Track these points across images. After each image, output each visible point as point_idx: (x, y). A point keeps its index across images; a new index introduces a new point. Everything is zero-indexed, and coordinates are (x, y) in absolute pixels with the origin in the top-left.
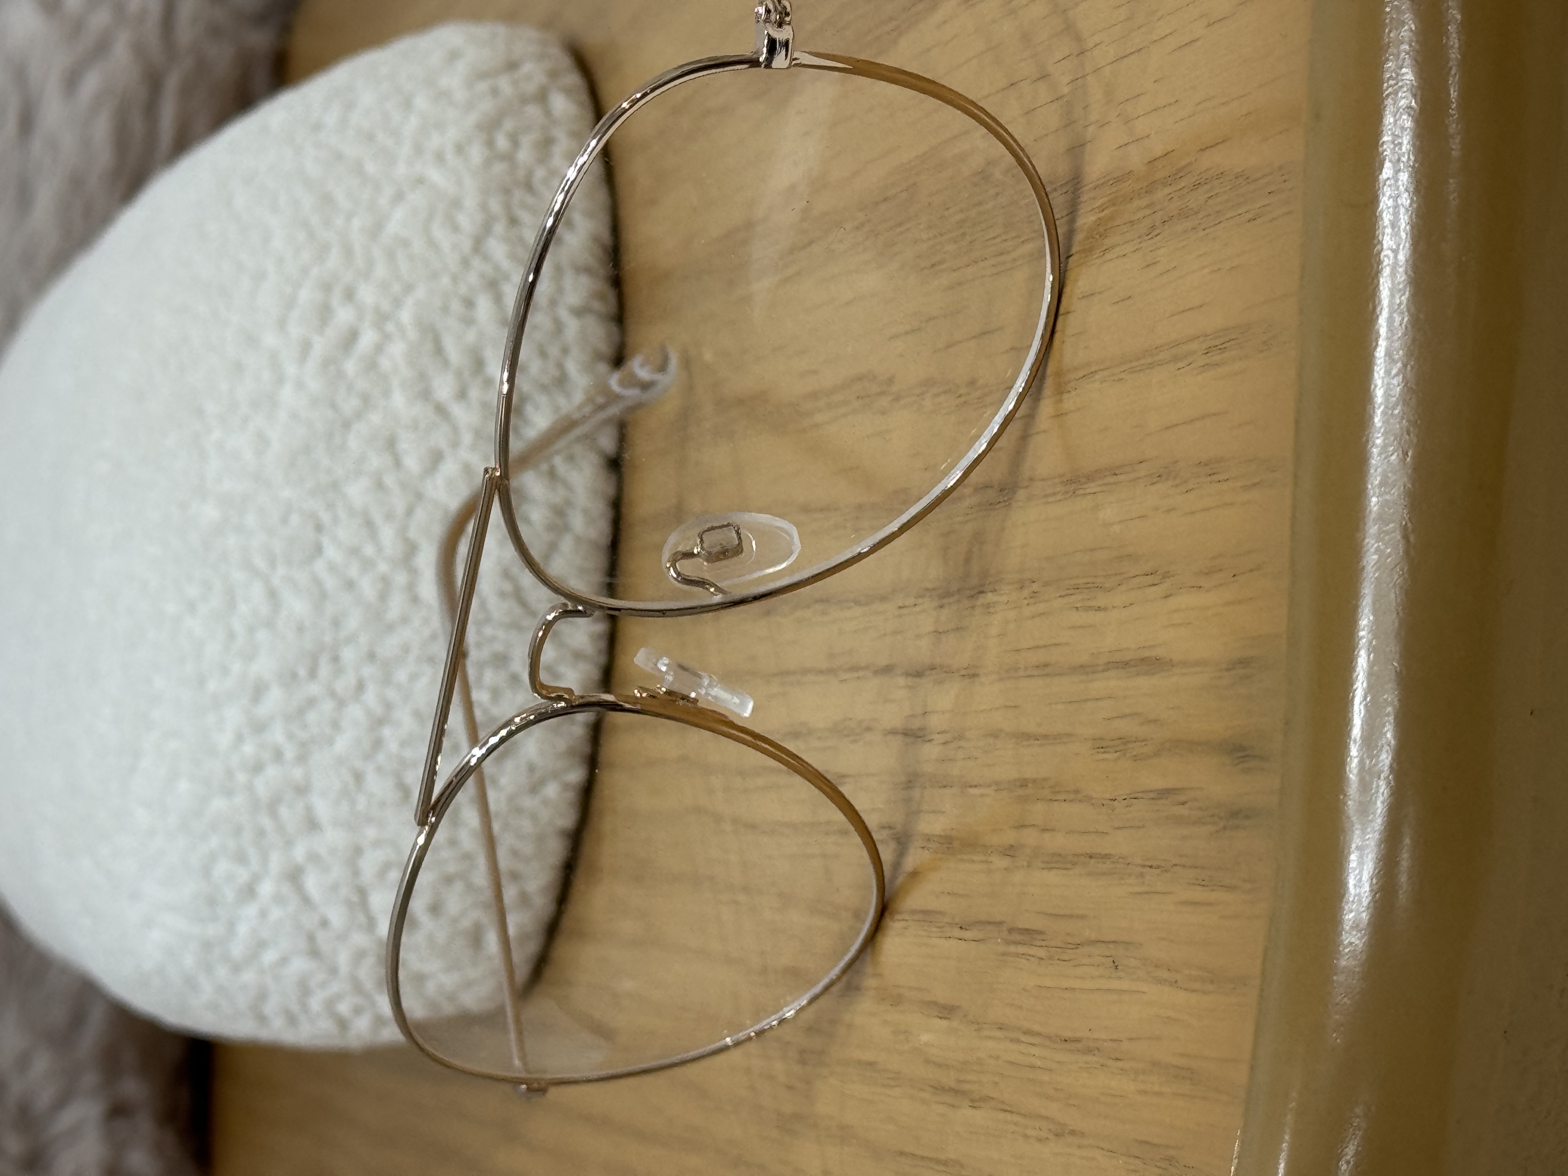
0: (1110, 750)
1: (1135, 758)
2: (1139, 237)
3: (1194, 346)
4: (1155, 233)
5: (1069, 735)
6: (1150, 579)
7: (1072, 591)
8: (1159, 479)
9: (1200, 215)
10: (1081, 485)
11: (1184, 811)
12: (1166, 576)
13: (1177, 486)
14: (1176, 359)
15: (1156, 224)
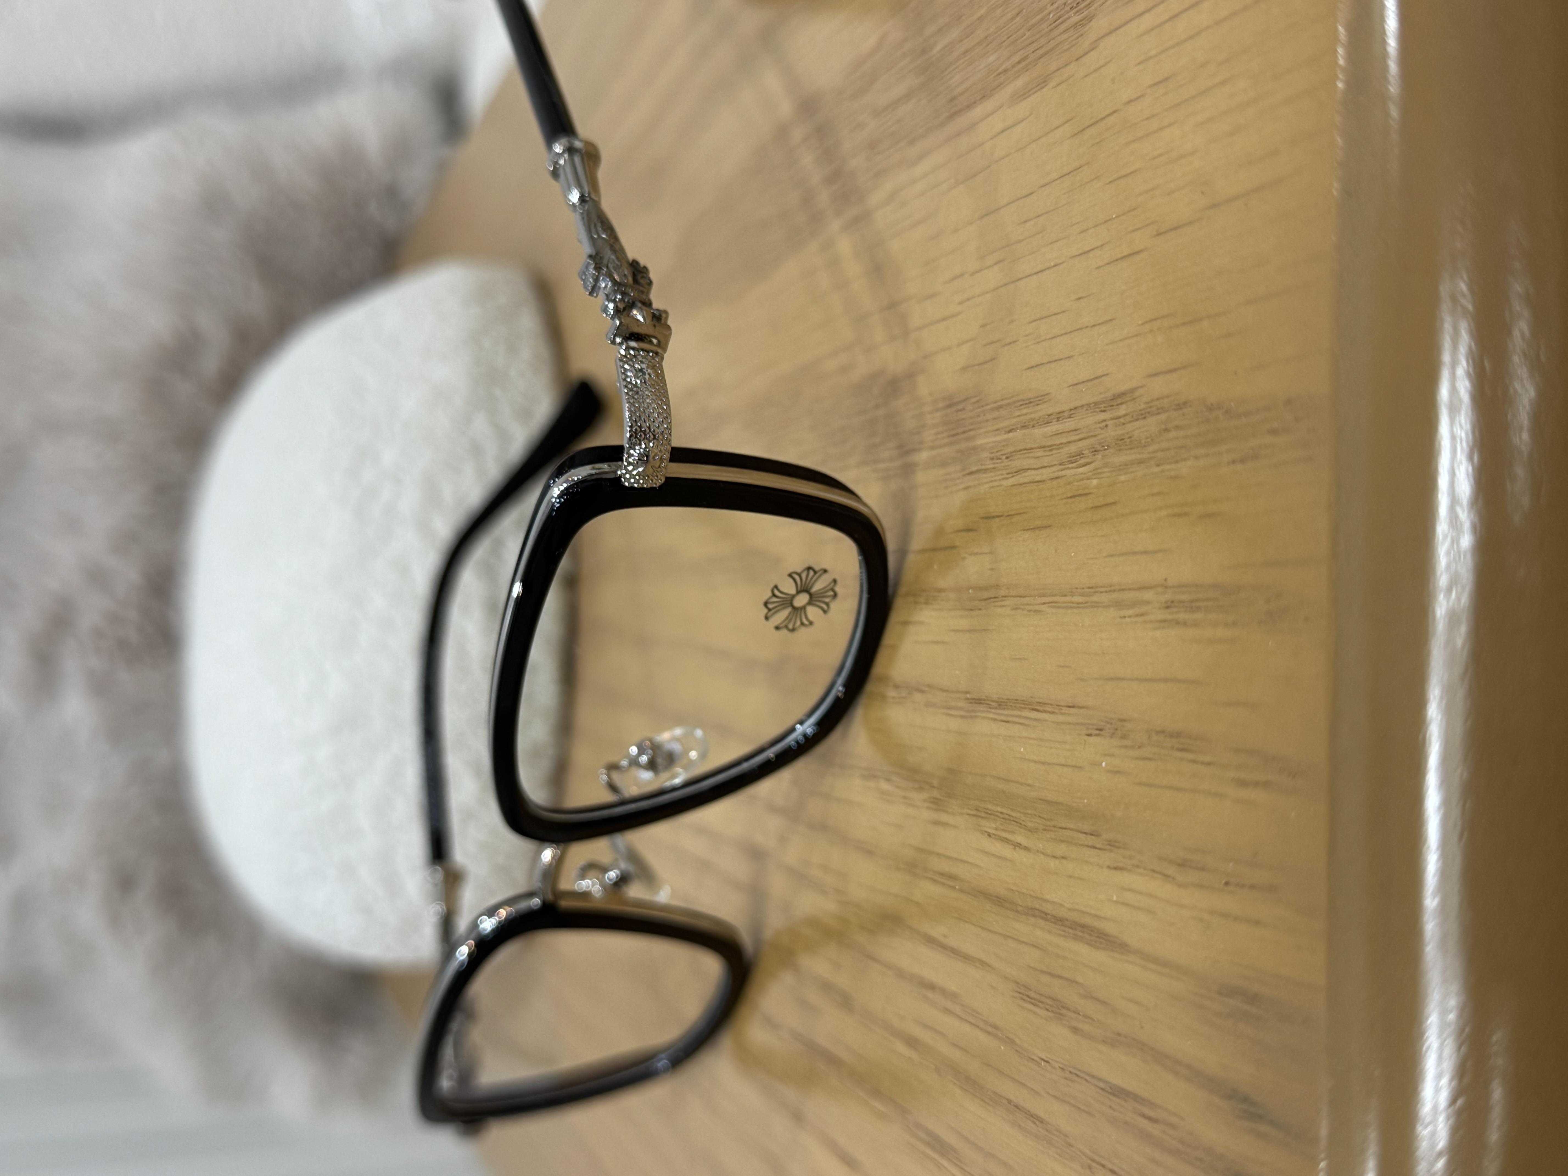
0: (1040, 1004)
1: (1075, 1030)
2: (1060, 464)
3: (1148, 595)
4: (1083, 461)
5: (983, 963)
6: (1090, 840)
7: (983, 815)
8: (1098, 732)
9: (1151, 448)
10: (990, 708)
11: (1155, 1130)
12: (1112, 845)
13: (1126, 747)
14: (1118, 605)
15: (1084, 452)
